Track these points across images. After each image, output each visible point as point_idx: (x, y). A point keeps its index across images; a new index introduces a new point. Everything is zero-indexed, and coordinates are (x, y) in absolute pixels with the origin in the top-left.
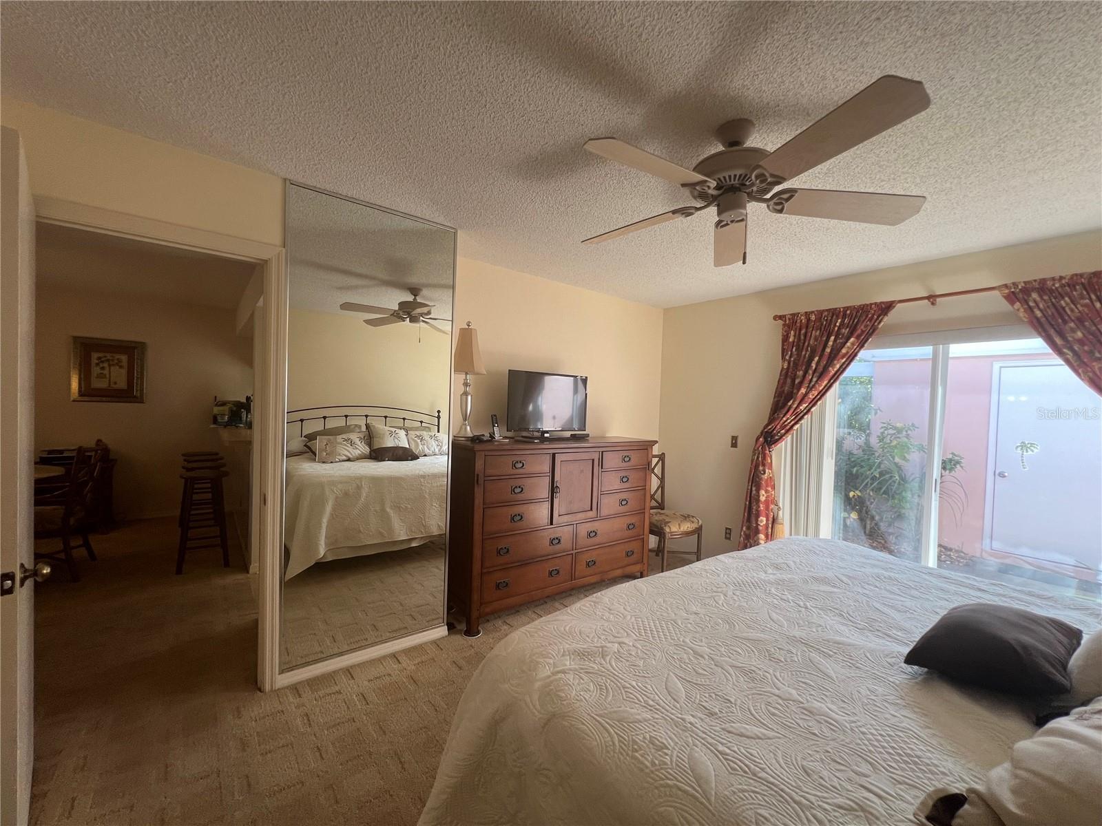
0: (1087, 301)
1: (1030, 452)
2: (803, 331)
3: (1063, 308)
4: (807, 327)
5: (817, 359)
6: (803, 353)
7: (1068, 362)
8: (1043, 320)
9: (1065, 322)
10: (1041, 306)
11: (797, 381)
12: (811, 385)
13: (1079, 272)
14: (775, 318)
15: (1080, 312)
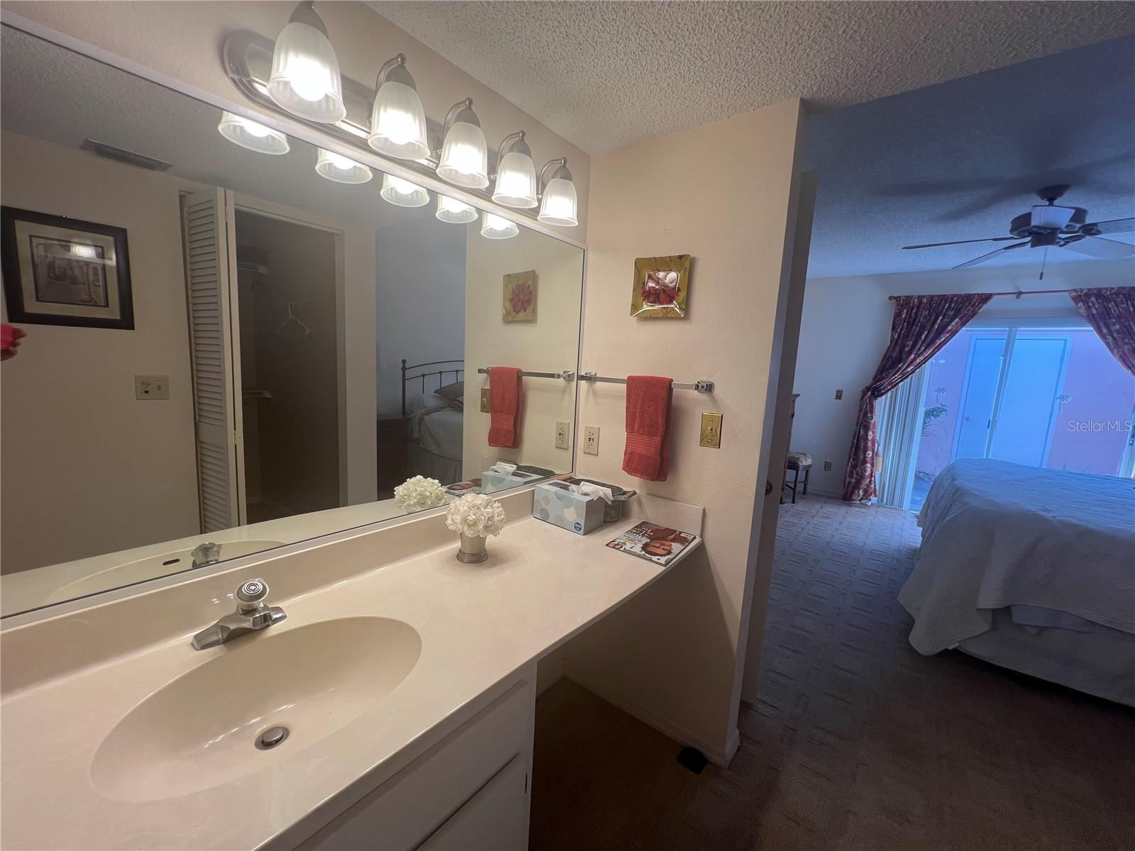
0: (1126, 305)
1: (1066, 402)
2: (915, 311)
3: (1110, 309)
4: (918, 307)
5: (926, 333)
6: (914, 327)
7: (1108, 344)
8: (1097, 316)
9: (1110, 318)
10: (1096, 306)
11: (907, 349)
12: (919, 353)
13: (1122, 286)
14: (891, 298)
15: (1120, 312)
